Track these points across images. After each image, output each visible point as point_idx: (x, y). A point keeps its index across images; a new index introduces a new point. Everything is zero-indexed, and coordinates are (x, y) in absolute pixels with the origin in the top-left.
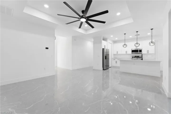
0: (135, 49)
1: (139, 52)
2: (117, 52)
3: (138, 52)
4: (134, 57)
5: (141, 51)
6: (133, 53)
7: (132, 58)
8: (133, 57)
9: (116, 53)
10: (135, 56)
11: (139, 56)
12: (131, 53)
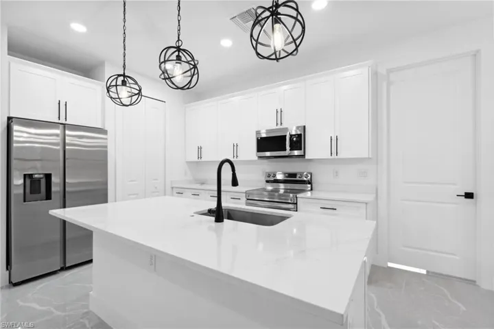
1: (291, 149)
2: (200, 150)
3: (286, 149)
9: (194, 157)
11: (295, 175)
12: (257, 158)
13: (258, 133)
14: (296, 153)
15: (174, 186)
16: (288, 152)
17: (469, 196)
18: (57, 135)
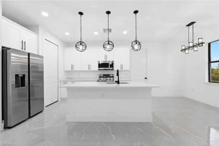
0: (104, 61)
1: (110, 67)
2: (72, 66)
3: (108, 67)
4: (103, 77)
5: (112, 66)
6: (101, 68)
7: (98, 78)
8: (101, 77)
9: (70, 69)
10: (104, 75)
11: (109, 75)
12: (98, 70)
13: (99, 62)
14: (111, 68)
15: (61, 80)
16: (109, 68)
17: (146, 78)
18: (25, 58)
